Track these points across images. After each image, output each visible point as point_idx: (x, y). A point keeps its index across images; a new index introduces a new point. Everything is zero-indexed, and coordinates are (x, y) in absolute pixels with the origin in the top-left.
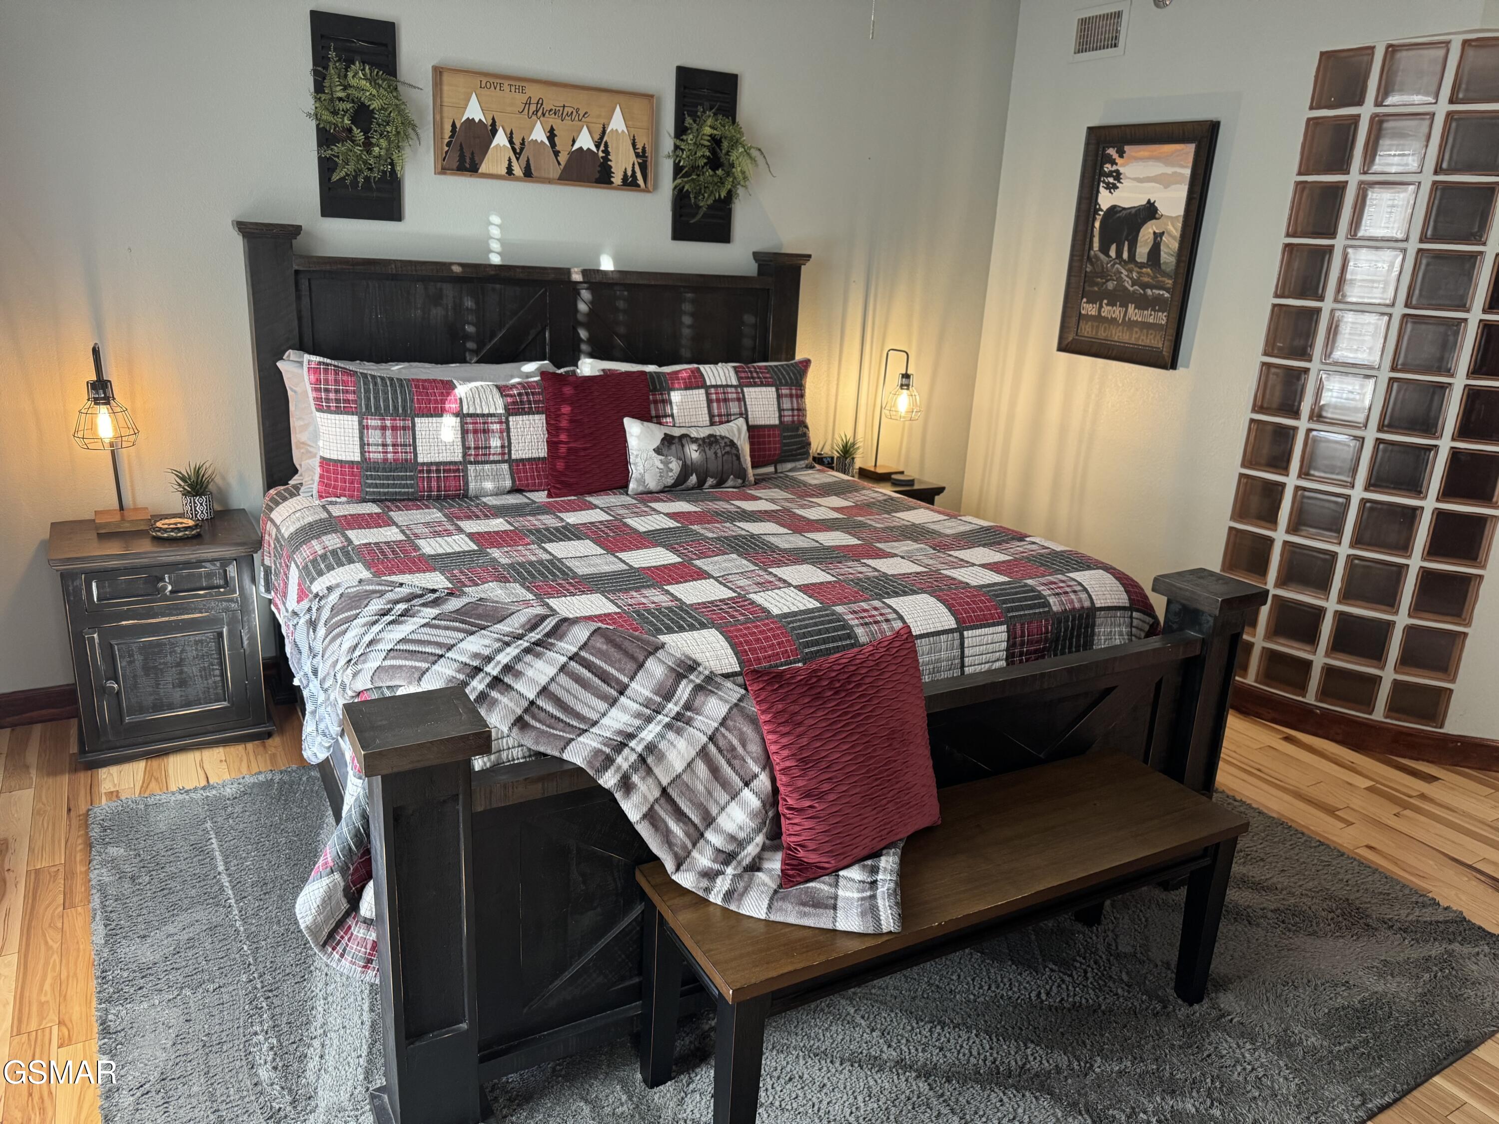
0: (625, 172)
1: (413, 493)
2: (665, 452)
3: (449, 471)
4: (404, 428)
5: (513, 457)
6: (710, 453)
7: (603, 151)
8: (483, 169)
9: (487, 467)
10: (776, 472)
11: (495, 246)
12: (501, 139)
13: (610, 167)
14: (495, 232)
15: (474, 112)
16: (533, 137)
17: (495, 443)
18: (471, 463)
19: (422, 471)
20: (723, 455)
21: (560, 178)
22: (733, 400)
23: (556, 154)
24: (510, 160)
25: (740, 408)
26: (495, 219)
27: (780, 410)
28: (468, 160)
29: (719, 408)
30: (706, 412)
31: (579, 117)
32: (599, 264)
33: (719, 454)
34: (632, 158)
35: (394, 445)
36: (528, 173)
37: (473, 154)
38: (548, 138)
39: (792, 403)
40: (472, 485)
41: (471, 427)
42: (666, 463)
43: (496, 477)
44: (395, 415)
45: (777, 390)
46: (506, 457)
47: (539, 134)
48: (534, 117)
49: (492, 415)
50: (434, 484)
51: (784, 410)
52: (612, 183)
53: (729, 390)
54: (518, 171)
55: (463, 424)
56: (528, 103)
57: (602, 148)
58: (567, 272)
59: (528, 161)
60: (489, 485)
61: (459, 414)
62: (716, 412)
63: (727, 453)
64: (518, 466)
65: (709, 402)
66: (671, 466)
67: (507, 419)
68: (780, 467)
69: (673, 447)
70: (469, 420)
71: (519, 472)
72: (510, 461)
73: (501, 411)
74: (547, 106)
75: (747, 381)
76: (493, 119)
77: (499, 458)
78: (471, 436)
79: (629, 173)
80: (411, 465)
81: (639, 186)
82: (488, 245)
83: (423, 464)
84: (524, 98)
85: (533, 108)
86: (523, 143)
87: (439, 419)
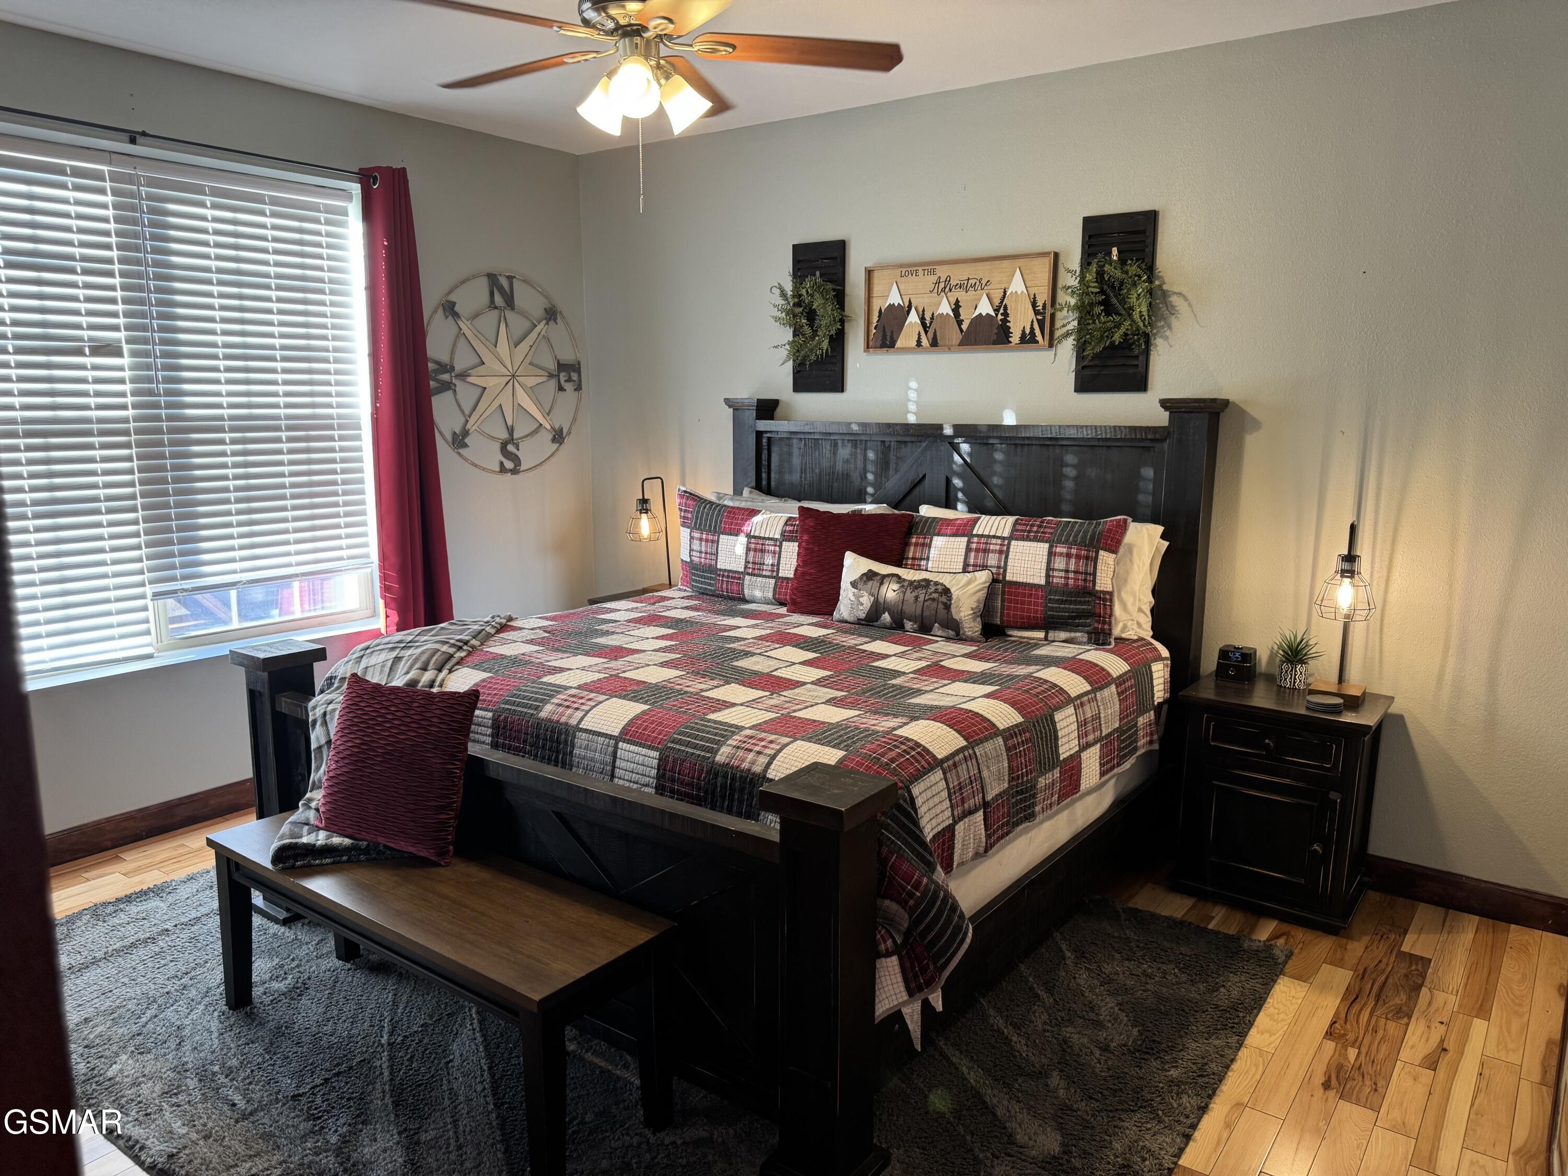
0: (1024, 331)
1: (714, 591)
2: (859, 587)
3: (735, 578)
4: (713, 541)
5: (780, 575)
6: (910, 596)
7: (1002, 314)
8: (899, 344)
9: (760, 579)
10: (1046, 638)
11: (912, 407)
12: (913, 318)
13: (1009, 328)
14: (913, 395)
15: (895, 299)
16: (940, 311)
17: (769, 560)
18: (748, 574)
19: (719, 575)
20: (925, 601)
21: (961, 344)
22: (994, 551)
23: (960, 323)
24: (919, 334)
25: (999, 560)
26: (913, 384)
27: (1049, 569)
28: (888, 338)
29: (976, 558)
30: (962, 560)
31: (981, 285)
32: (1003, 420)
33: (922, 598)
34: (1031, 315)
35: (706, 553)
36: (934, 343)
37: (892, 333)
38: (953, 310)
39: (1067, 564)
40: (746, 591)
41: (753, 546)
42: (858, 597)
43: (763, 589)
44: (709, 531)
45: (1051, 547)
46: (775, 574)
47: (945, 309)
48: (943, 294)
49: (769, 539)
50: (724, 586)
51: (1053, 570)
52: (1010, 342)
53: (994, 541)
54: (925, 342)
55: (749, 543)
56: (938, 282)
57: (1002, 311)
58: (940, 427)
59: (935, 333)
60: (758, 594)
61: (749, 536)
62: (972, 561)
63: (933, 600)
64: (780, 581)
65: (968, 550)
66: (861, 599)
67: (781, 543)
68: (1051, 635)
69: (870, 583)
70: (753, 540)
71: (781, 587)
72: (777, 578)
73: (777, 536)
74: (953, 283)
75: (1016, 534)
76: (910, 301)
77: (768, 574)
78: (752, 553)
79: (1028, 331)
80: (712, 569)
81: (1037, 342)
82: (907, 406)
83: (721, 570)
84: (934, 279)
85: (942, 285)
86: (932, 318)
87: (735, 538)
